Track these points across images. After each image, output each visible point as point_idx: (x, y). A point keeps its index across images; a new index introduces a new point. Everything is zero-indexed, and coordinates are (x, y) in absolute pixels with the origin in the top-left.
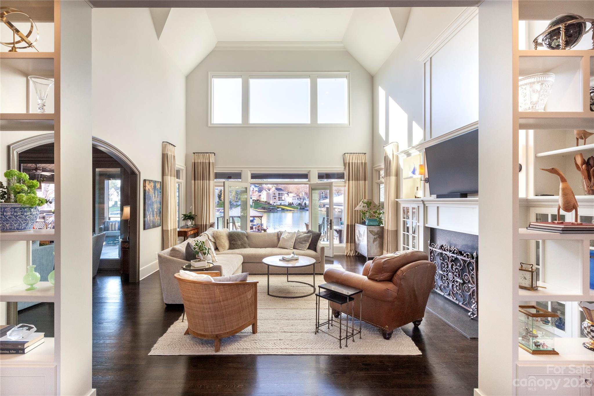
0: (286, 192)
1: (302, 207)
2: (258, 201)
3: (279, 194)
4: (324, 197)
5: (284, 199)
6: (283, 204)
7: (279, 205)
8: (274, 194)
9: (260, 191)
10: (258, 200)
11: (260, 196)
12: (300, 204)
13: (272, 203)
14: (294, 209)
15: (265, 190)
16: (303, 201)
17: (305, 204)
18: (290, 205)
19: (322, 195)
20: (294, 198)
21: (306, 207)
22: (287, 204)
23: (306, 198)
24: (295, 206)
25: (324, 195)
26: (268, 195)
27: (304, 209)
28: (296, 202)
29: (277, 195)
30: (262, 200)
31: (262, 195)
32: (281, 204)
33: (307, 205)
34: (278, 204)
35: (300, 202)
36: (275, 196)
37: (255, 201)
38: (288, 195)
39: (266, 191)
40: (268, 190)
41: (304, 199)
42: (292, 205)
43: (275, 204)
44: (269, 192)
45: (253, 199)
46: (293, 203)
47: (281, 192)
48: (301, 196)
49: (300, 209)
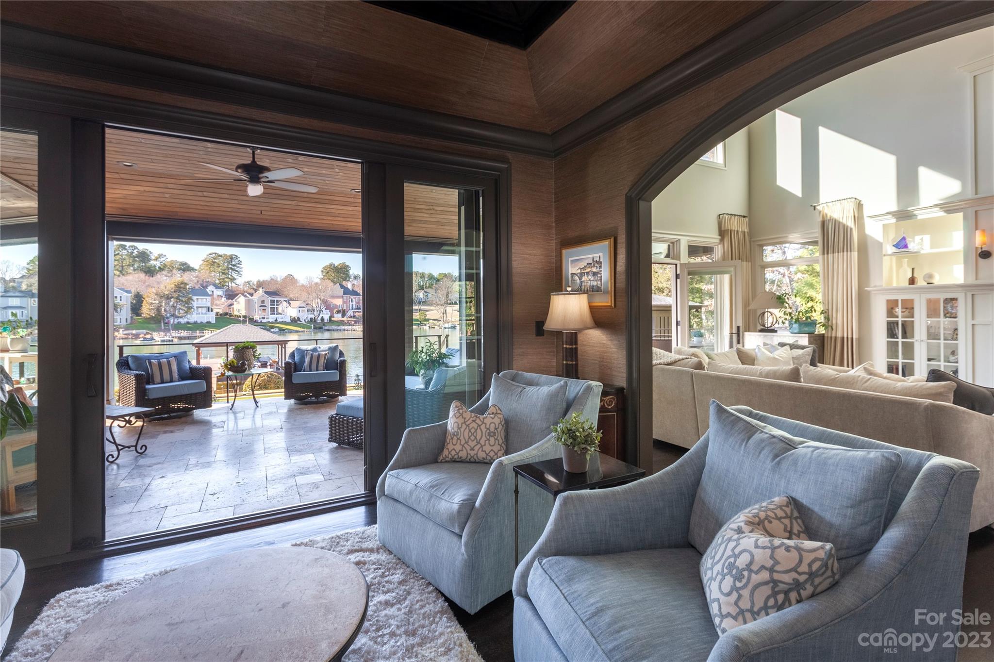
0: (287, 299)
1: (317, 326)
2: (228, 316)
3: (273, 302)
4: (354, 307)
5: (280, 311)
6: (281, 320)
7: (272, 323)
8: (263, 302)
9: (231, 295)
10: (226, 314)
11: (231, 305)
12: (312, 321)
13: (258, 319)
14: (303, 330)
15: (243, 294)
16: (319, 314)
17: (322, 319)
18: (295, 321)
19: (351, 303)
20: (301, 309)
21: (324, 325)
22: (288, 320)
23: (324, 309)
24: (304, 323)
25: (354, 303)
26: (249, 303)
27: (321, 328)
28: (305, 316)
29: (268, 303)
30: (236, 313)
31: (235, 303)
32: (276, 320)
33: (326, 321)
34: (271, 320)
35: (313, 316)
36: (265, 306)
37: (221, 315)
38: (290, 304)
39: (245, 296)
40: (248, 295)
41: (320, 311)
42: (299, 322)
43: (264, 321)
44: (250, 297)
45: (216, 311)
46: (299, 319)
47: (276, 299)
48: (314, 306)
49: (314, 328)
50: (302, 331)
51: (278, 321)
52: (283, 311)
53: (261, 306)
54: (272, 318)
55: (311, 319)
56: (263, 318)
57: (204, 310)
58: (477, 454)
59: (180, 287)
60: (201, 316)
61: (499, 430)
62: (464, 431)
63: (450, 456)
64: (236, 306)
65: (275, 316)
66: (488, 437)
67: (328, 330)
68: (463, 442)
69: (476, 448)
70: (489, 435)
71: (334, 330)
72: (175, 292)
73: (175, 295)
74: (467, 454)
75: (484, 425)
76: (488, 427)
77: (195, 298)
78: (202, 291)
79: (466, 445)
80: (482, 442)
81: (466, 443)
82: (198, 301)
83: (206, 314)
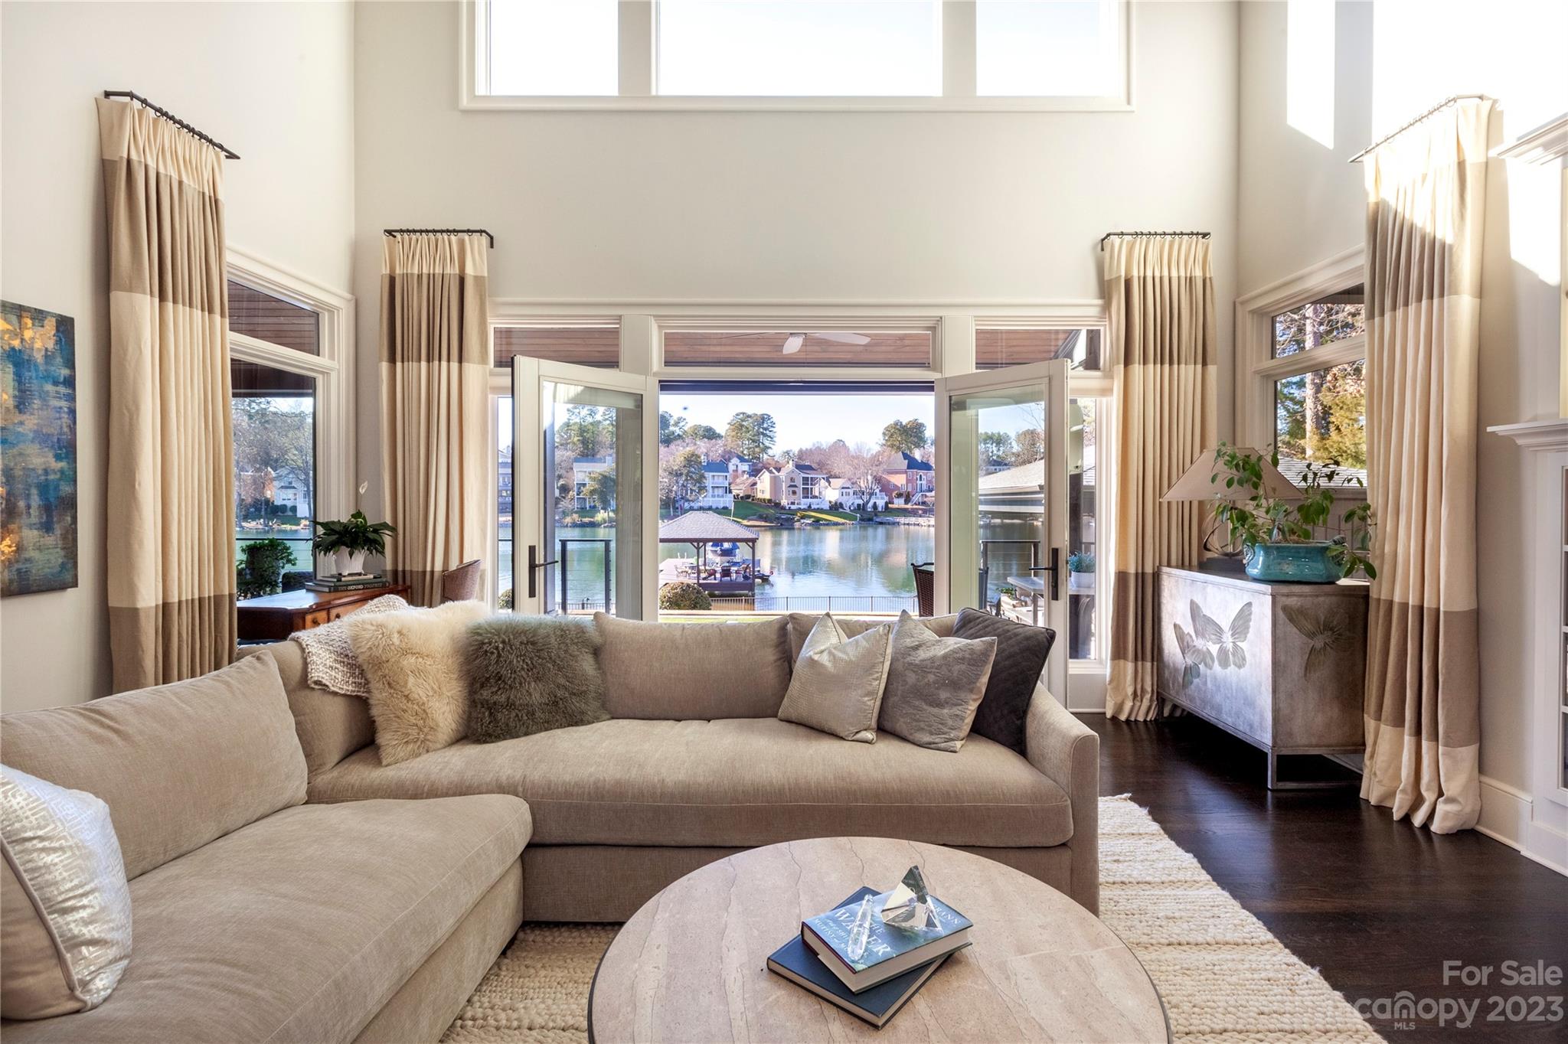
0: (825, 476)
1: (866, 516)
2: (750, 500)
3: (805, 480)
4: (924, 488)
5: (817, 494)
6: (816, 507)
7: (804, 510)
8: (792, 480)
9: (755, 472)
10: (748, 497)
11: (755, 484)
12: (861, 508)
14: (843, 521)
15: (768, 469)
16: (870, 499)
17: (875, 506)
18: (836, 508)
19: (919, 482)
20: (844, 491)
21: (876, 515)
22: (826, 506)
23: (877, 491)
24: (848, 511)
25: (924, 482)
26: (775, 483)
27: (870, 520)
28: (850, 501)
29: (799, 482)
30: (760, 495)
31: (759, 482)
32: (810, 507)
33: (880, 509)
34: (802, 507)
35: (861, 502)
36: (795, 486)
37: (742, 498)
38: (829, 483)
39: (771, 472)
40: (774, 471)
41: (871, 494)
42: (841, 510)
43: (793, 507)
44: (776, 473)
45: (735, 492)
46: (841, 504)
47: (810, 476)
48: (862, 485)
49: (860, 520)
50: (843, 524)
51: (813, 507)
52: (820, 493)
53: (791, 486)
54: (804, 503)
55: (859, 505)
56: (793, 503)
57: (721, 491)
59: (691, 460)
60: (716, 499)
64: (759, 486)
65: (810, 500)
67: (881, 523)
71: (889, 524)
72: (684, 466)
73: (685, 471)
77: (707, 474)
78: (721, 466)
82: (711, 479)
83: (723, 496)
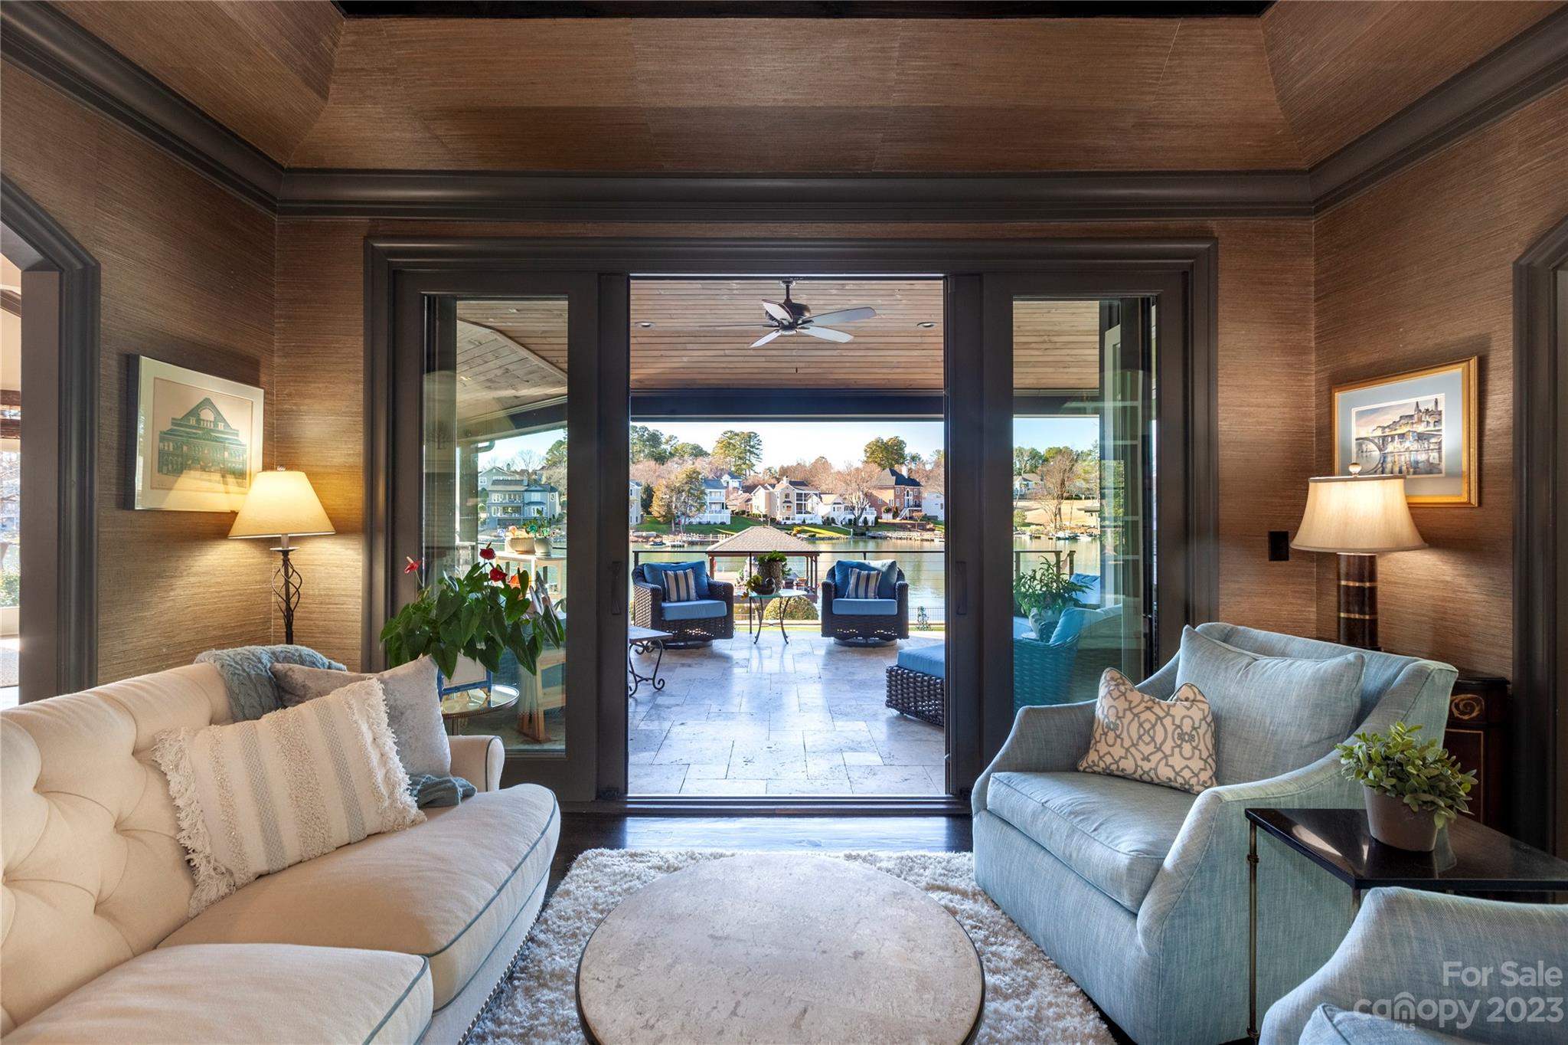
0: (817, 492)
1: (858, 531)
2: (745, 516)
3: (799, 495)
4: (911, 503)
5: (809, 509)
6: (810, 522)
7: (799, 525)
8: (787, 496)
9: (749, 489)
10: (743, 512)
11: (749, 500)
12: (852, 523)
13: (781, 520)
14: (838, 535)
15: (763, 486)
16: (861, 514)
17: (865, 521)
18: (828, 523)
19: (906, 498)
20: (836, 506)
21: (868, 530)
22: (819, 522)
23: (867, 506)
24: (840, 526)
25: (911, 498)
26: (770, 498)
27: (863, 534)
28: (841, 516)
29: (793, 498)
30: (755, 511)
31: (754, 498)
32: (804, 522)
33: (870, 524)
34: (797, 522)
35: (852, 517)
36: (790, 502)
37: (737, 513)
38: (821, 498)
39: (766, 488)
40: (769, 487)
41: (863, 509)
42: (833, 525)
43: (788, 522)
44: (771, 489)
45: (731, 508)
46: (833, 519)
47: (803, 492)
48: (854, 501)
49: (854, 534)
50: (838, 539)
51: (807, 522)
52: (813, 508)
53: (785, 502)
54: (798, 518)
55: (850, 520)
56: (788, 519)
57: (718, 507)
58: (1155, 769)
59: (692, 478)
60: (714, 514)
61: (1201, 731)
62: (1130, 723)
63: (1102, 764)
64: (754, 502)
65: (803, 515)
66: (1179, 742)
67: (874, 538)
68: (1127, 743)
69: (1155, 758)
70: (1181, 736)
71: (881, 538)
72: (686, 483)
73: (687, 488)
74: (1137, 766)
75: (1169, 718)
76: (1178, 722)
77: (708, 491)
78: (715, 483)
79: (1133, 750)
80: (1167, 749)
81: (1133, 745)
82: (714, 496)
83: (720, 512)
